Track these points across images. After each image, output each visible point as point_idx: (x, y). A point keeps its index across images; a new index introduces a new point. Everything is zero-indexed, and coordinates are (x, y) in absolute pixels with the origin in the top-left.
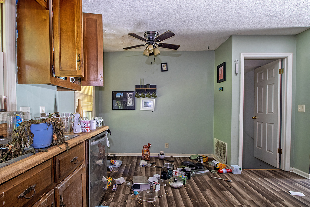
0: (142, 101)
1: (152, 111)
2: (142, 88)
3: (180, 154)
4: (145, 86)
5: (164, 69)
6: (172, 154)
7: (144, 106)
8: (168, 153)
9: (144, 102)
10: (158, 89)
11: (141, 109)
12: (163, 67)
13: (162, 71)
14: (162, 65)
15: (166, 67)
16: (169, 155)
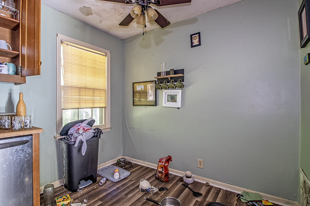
0: (165, 94)
1: (178, 108)
2: (163, 76)
3: (224, 184)
4: (168, 73)
5: (196, 42)
6: (208, 179)
7: (167, 101)
8: (203, 177)
9: (168, 95)
10: (186, 76)
11: (164, 105)
12: (194, 41)
13: (192, 46)
14: (191, 38)
15: (197, 40)
16: (203, 180)
